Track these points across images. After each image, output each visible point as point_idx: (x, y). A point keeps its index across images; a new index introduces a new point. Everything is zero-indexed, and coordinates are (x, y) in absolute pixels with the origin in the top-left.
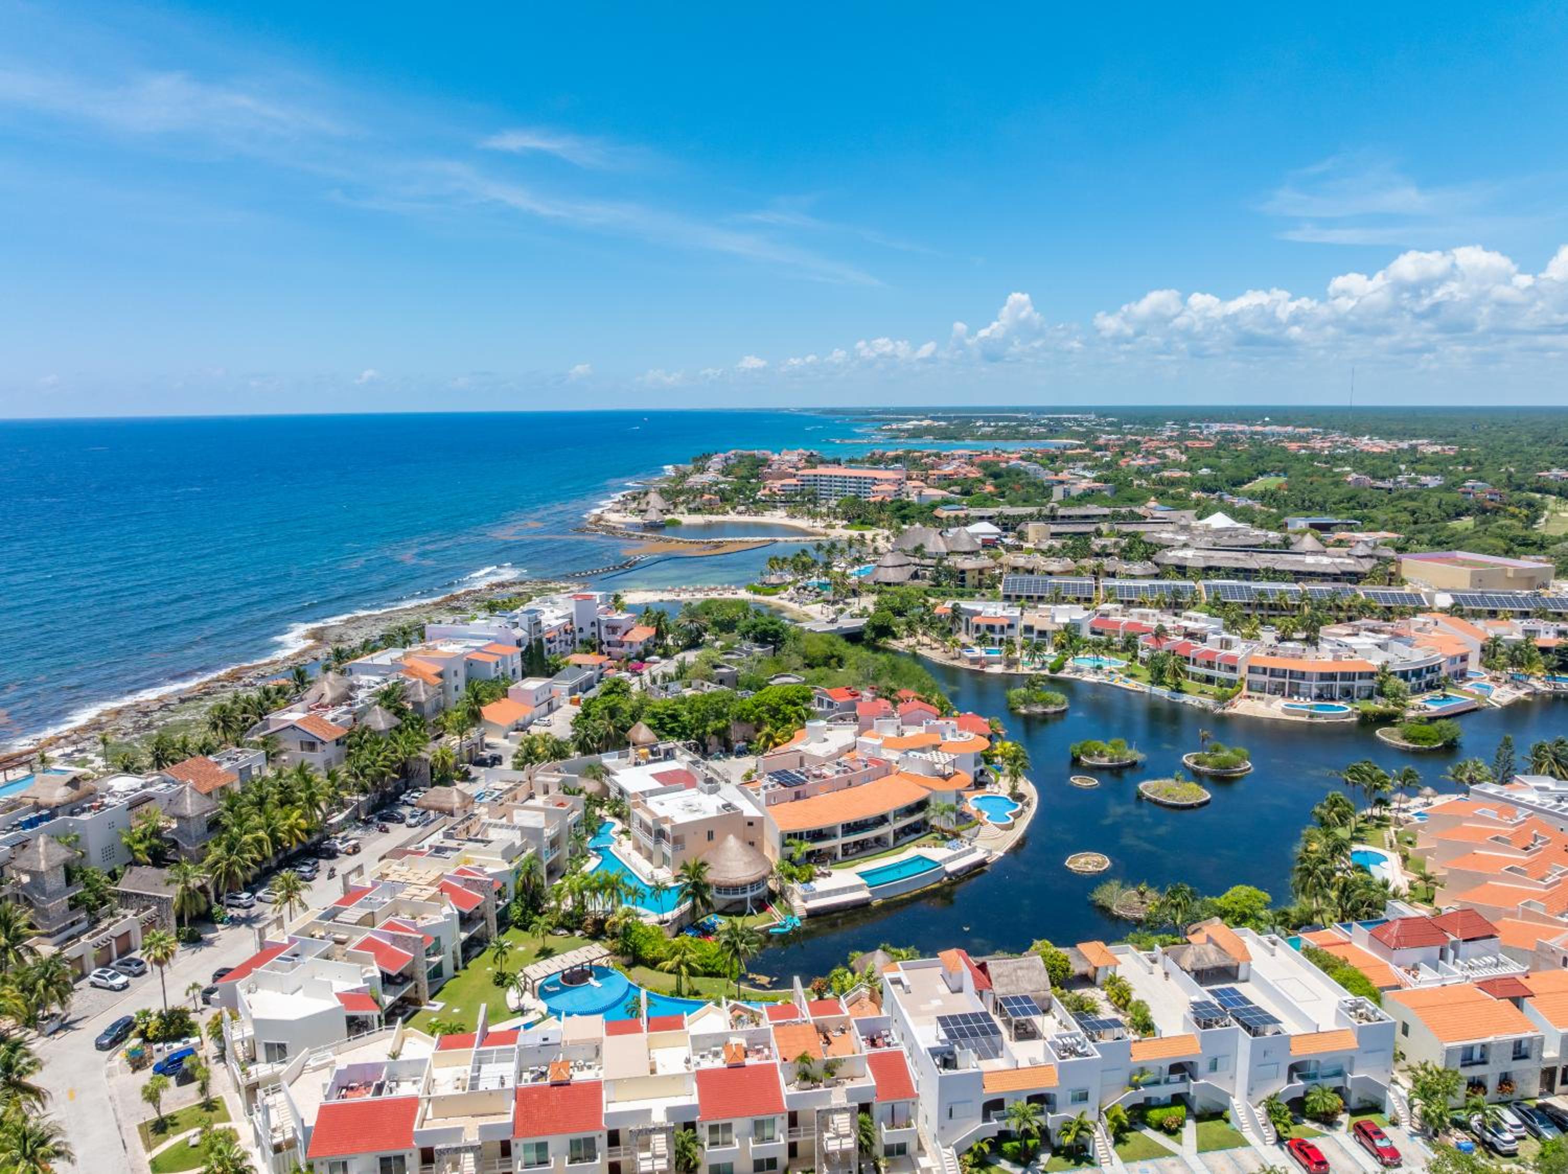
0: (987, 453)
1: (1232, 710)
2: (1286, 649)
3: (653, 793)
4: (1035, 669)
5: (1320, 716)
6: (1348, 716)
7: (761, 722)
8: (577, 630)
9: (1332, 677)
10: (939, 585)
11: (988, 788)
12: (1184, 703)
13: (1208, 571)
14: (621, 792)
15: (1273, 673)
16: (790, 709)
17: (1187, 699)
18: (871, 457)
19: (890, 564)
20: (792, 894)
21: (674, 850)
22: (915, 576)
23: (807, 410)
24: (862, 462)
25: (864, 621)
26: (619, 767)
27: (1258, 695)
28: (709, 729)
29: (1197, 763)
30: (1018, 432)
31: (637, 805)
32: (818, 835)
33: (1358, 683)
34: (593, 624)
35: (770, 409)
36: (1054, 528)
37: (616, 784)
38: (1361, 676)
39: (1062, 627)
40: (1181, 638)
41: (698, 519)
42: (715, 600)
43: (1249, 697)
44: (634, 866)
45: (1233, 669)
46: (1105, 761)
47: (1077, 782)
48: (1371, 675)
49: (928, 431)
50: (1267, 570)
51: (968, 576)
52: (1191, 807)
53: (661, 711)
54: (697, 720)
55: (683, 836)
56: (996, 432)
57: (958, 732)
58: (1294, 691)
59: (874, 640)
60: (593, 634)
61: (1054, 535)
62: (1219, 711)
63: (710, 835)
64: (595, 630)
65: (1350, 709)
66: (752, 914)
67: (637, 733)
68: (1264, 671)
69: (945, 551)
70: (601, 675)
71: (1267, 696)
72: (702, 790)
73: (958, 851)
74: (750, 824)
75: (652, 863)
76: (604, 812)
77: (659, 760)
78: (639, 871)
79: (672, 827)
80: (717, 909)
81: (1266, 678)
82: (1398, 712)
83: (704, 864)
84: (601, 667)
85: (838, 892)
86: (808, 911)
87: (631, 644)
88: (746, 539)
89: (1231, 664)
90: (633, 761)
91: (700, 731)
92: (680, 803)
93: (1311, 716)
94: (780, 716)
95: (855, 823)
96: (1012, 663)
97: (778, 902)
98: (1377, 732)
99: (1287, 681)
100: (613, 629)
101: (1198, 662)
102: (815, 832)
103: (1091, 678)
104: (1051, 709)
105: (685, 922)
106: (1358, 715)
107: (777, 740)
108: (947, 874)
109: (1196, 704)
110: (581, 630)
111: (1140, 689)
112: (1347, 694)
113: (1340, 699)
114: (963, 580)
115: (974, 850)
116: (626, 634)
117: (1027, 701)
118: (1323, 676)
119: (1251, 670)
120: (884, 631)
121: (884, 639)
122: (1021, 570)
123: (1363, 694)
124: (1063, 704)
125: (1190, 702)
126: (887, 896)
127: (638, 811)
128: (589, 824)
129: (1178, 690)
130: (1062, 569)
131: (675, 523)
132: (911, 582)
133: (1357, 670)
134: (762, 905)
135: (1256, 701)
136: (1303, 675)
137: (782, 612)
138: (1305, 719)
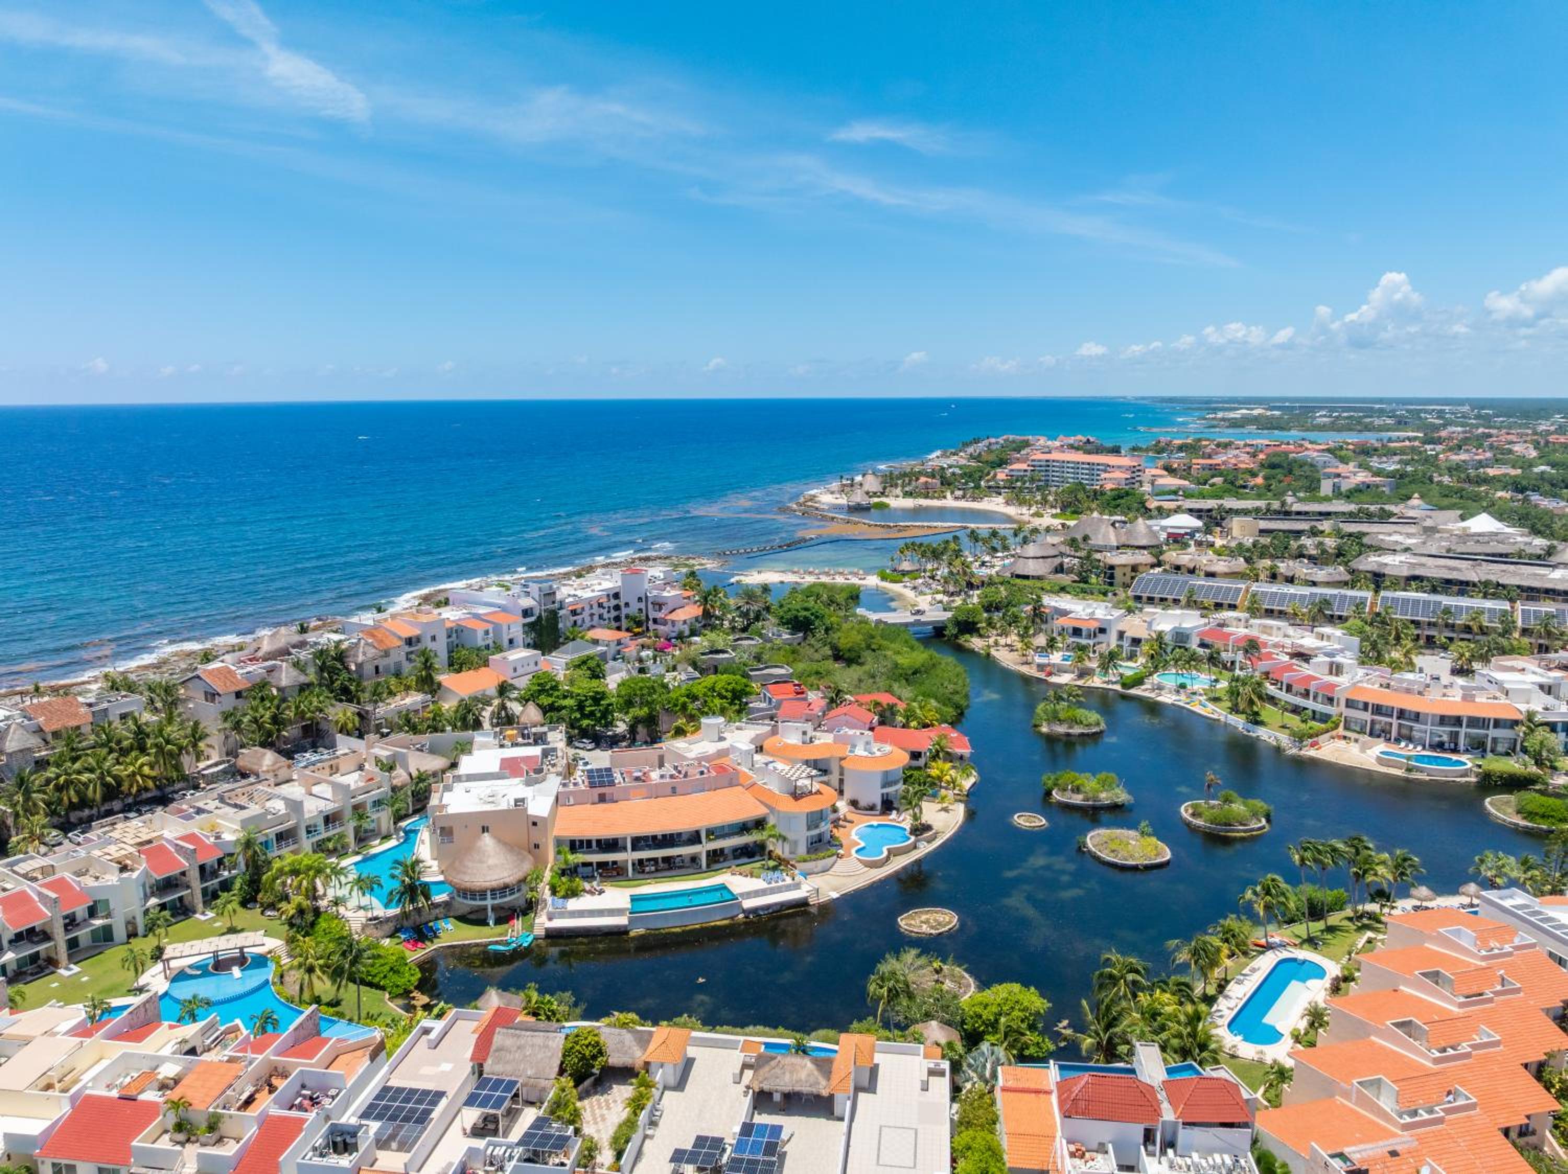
0: (1288, 444)
1: (1312, 753)
2: (1401, 681)
4: (1108, 682)
5: (1421, 770)
6: (1465, 774)
8: (622, 605)
9: (1458, 721)
10: (1085, 581)
11: (894, 815)
12: (1258, 738)
13: (1414, 580)
15: (1378, 710)
17: (1263, 733)
18: (1156, 445)
19: (1032, 555)
20: (540, 910)
21: (441, 842)
22: (1060, 569)
23: (1143, 398)
24: (1147, 450)
25: (949, 614)
27: (1354, 735)
29: (1193, 815)
30: (1359, 423)
32: (612, 845)
33: (1493, 733)
34: (640, 599)
35: (1106, 398)
36: (1263, 524)
38: (1497, 723)
39: (1154, 636)
40: (1287, 658)
41: (909, 503)
42: (824, 585)
43: (1345, 738)
45: (1331, 700)
46: (1077, 799)
47: (1021, 821)
48: (1513, 724)
49: (1255, 420)
50: (1487, 584)
51: (1118, 573)
52: (1135, 868)
55: (451, 828)
56: (1333, 423)
58: (1402, 736)
59: (956, 637)
60: (640, 610)
61: (1262, 532)
62: (1294, 751)
63: (484, 831)
64: (642, 606)
65: (1470, 765)
68: (1366, 706)
69: (1115, 544)
70: (619, 652)
71: (1366, 738)
73: (773, 885)
74: (535, 824)
77: (529, 744)
79: (440, 816)
80: (459, 913)
81: (1367, 716)
82: (1539, 777)
84: (619, 643)
85: (601, 913)
86: (547, 930)
87: (673, 622)
88: (935, 524)
89: (1331, 695)
90: (499, 742)
93: (1409, 770)
95: (664, 836)
96: (1084, 673)
98: (1488, 800)
99: (1395, 721)
100: (659, 606)
101: (1294, 689)
102: (607, 840)
103: (1167, 698)
104: (1077, 730)
106: (1477, 775)
108: (744, 911)
109: (1271, 740)
110: (627, 605)
111: (1215, 716)
112: (1478, 747)
113: (1467, 751)
114: (1112, 577)
115: (797, 886)
116: (672, 612)
117: (1055, 718)
118: (1443, 720)
119: (1350, 704)
120: (968, 627)
121: (967, 636)
122: (1183, 570)
123: (1500, 748)
124: (1097, 725)
125: (1265, 738)
126: (652, 925)
129: (1256, 720)
130: (1226, 570)
131: (882, 506)
132: (1051, 577)
133: (1492, 715)
134: (505, 916)
135: (1349, 744)
136: (1417, 717)
137: (892, 600)
138: (1401, 773)
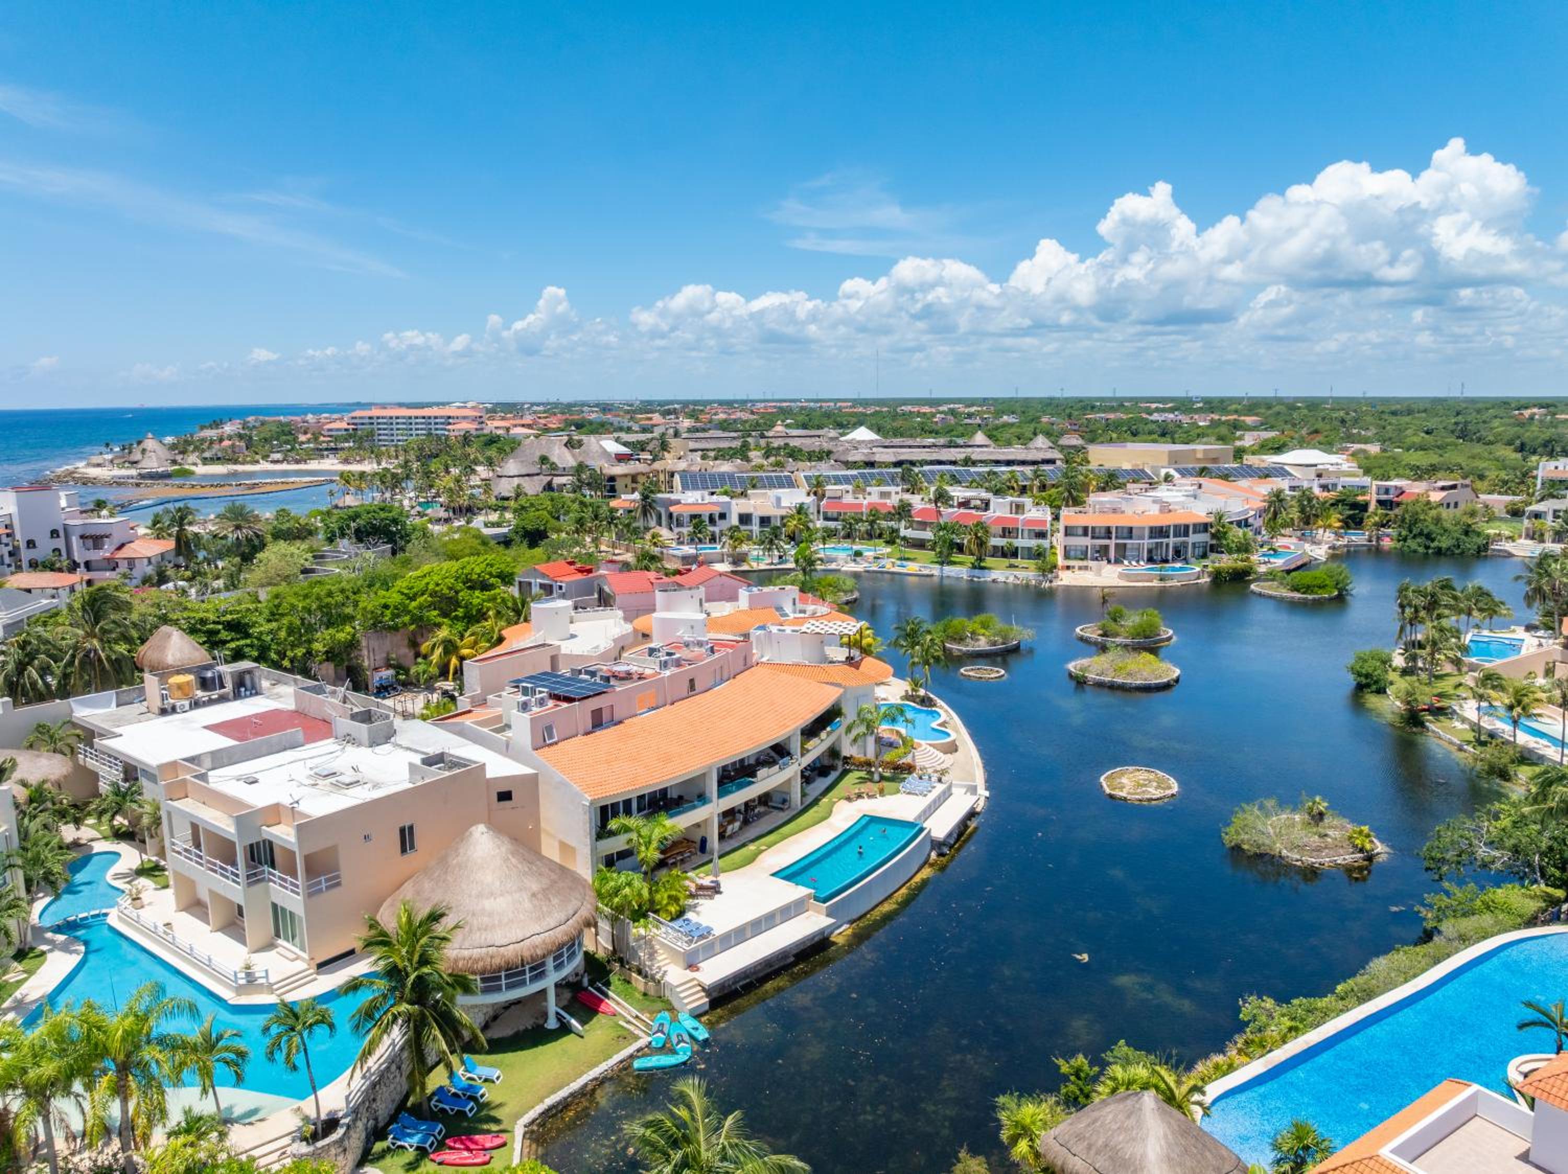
3: (220, 759)
5: (1171, 578)
6: (1198, 576)
7: (425, 627)
8: (22, 545)
9: (1163, 532)
12: (994, 581)
14: (131, 772)
15: (1097, 533)
16: (477, 598)
19: (514, 472)
20: (652, 955)
21: (312, 893)
25: (507, 529)
26: (120, 722)
27: (1081, 563)
28: (318, 646)
31: (180, 790)
32: (663, 802)
33: (1192, 539)
34: (54, 533)
37: (113, 757)
38: (1196, 529)
39: (793, 511)
41: (218, 469)
43: (1068, 568)
44: (189, 955)
45: (1041, 534)
46: (983, 646)
47: (974, 674)
48: (1205, 527)
53: (212, 617)
54: (291, 631)
55: (332, 851)
57: (799, 606)
58: (1122, 554)
60: (56, 548)
61: (694, 452)
63: (406, 838)
64: (60, 543)
65: (1198, 568)
66: (564, 1030)
67: (162, 648)
68: (1085, 531)
71: (1091, 563)
72: (350, 739)
73: (931, 796)
74: (505, 796)
75: (242, 940)
76: (86, 833)
77: (223, 699)
78: (207, 966)
79: (300, 829)
81: (1087, 541)
82: (1251, 568)
83: (435, 917)
86: (707, 991)
87: (131, 562)
89: (1038, 528)
90: (157, 703)
91: (300, 652)
92: (301, 772)
93: (1157, 580)
94: (460, 612)
97: (614, 979)
98: (1251, 587)
99: (1112, 543)
100: (95, 540)
101: (993, 532)
102: (655, 795)
103: (852, 567)
105: (383, 1109)
106: (1210, 574)
107: (465, 652)
108: (937, 845)
109: (1011, 579)
110: (31, 544)
111: (923, 571)
113: (1174, 560)
116: (121, 547)
118: (1151, 532)
119: (1066, 532)
123: (1198, 552)
124: (852, 591)
125: (1001, 579)
126: (854, 913)
127: (188, 806)
128: (37, 861)
129: (980, 567)
131: (185, 472)
133: (1190, 521)
135: (1077, 572)
136: (1130, 533)
138: (1156, 583)
